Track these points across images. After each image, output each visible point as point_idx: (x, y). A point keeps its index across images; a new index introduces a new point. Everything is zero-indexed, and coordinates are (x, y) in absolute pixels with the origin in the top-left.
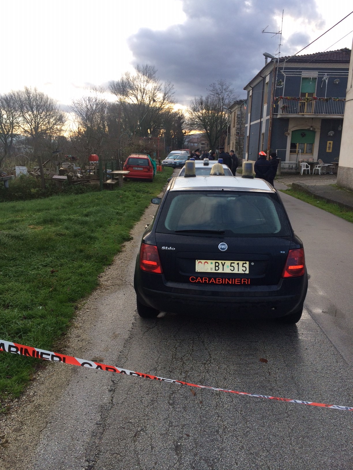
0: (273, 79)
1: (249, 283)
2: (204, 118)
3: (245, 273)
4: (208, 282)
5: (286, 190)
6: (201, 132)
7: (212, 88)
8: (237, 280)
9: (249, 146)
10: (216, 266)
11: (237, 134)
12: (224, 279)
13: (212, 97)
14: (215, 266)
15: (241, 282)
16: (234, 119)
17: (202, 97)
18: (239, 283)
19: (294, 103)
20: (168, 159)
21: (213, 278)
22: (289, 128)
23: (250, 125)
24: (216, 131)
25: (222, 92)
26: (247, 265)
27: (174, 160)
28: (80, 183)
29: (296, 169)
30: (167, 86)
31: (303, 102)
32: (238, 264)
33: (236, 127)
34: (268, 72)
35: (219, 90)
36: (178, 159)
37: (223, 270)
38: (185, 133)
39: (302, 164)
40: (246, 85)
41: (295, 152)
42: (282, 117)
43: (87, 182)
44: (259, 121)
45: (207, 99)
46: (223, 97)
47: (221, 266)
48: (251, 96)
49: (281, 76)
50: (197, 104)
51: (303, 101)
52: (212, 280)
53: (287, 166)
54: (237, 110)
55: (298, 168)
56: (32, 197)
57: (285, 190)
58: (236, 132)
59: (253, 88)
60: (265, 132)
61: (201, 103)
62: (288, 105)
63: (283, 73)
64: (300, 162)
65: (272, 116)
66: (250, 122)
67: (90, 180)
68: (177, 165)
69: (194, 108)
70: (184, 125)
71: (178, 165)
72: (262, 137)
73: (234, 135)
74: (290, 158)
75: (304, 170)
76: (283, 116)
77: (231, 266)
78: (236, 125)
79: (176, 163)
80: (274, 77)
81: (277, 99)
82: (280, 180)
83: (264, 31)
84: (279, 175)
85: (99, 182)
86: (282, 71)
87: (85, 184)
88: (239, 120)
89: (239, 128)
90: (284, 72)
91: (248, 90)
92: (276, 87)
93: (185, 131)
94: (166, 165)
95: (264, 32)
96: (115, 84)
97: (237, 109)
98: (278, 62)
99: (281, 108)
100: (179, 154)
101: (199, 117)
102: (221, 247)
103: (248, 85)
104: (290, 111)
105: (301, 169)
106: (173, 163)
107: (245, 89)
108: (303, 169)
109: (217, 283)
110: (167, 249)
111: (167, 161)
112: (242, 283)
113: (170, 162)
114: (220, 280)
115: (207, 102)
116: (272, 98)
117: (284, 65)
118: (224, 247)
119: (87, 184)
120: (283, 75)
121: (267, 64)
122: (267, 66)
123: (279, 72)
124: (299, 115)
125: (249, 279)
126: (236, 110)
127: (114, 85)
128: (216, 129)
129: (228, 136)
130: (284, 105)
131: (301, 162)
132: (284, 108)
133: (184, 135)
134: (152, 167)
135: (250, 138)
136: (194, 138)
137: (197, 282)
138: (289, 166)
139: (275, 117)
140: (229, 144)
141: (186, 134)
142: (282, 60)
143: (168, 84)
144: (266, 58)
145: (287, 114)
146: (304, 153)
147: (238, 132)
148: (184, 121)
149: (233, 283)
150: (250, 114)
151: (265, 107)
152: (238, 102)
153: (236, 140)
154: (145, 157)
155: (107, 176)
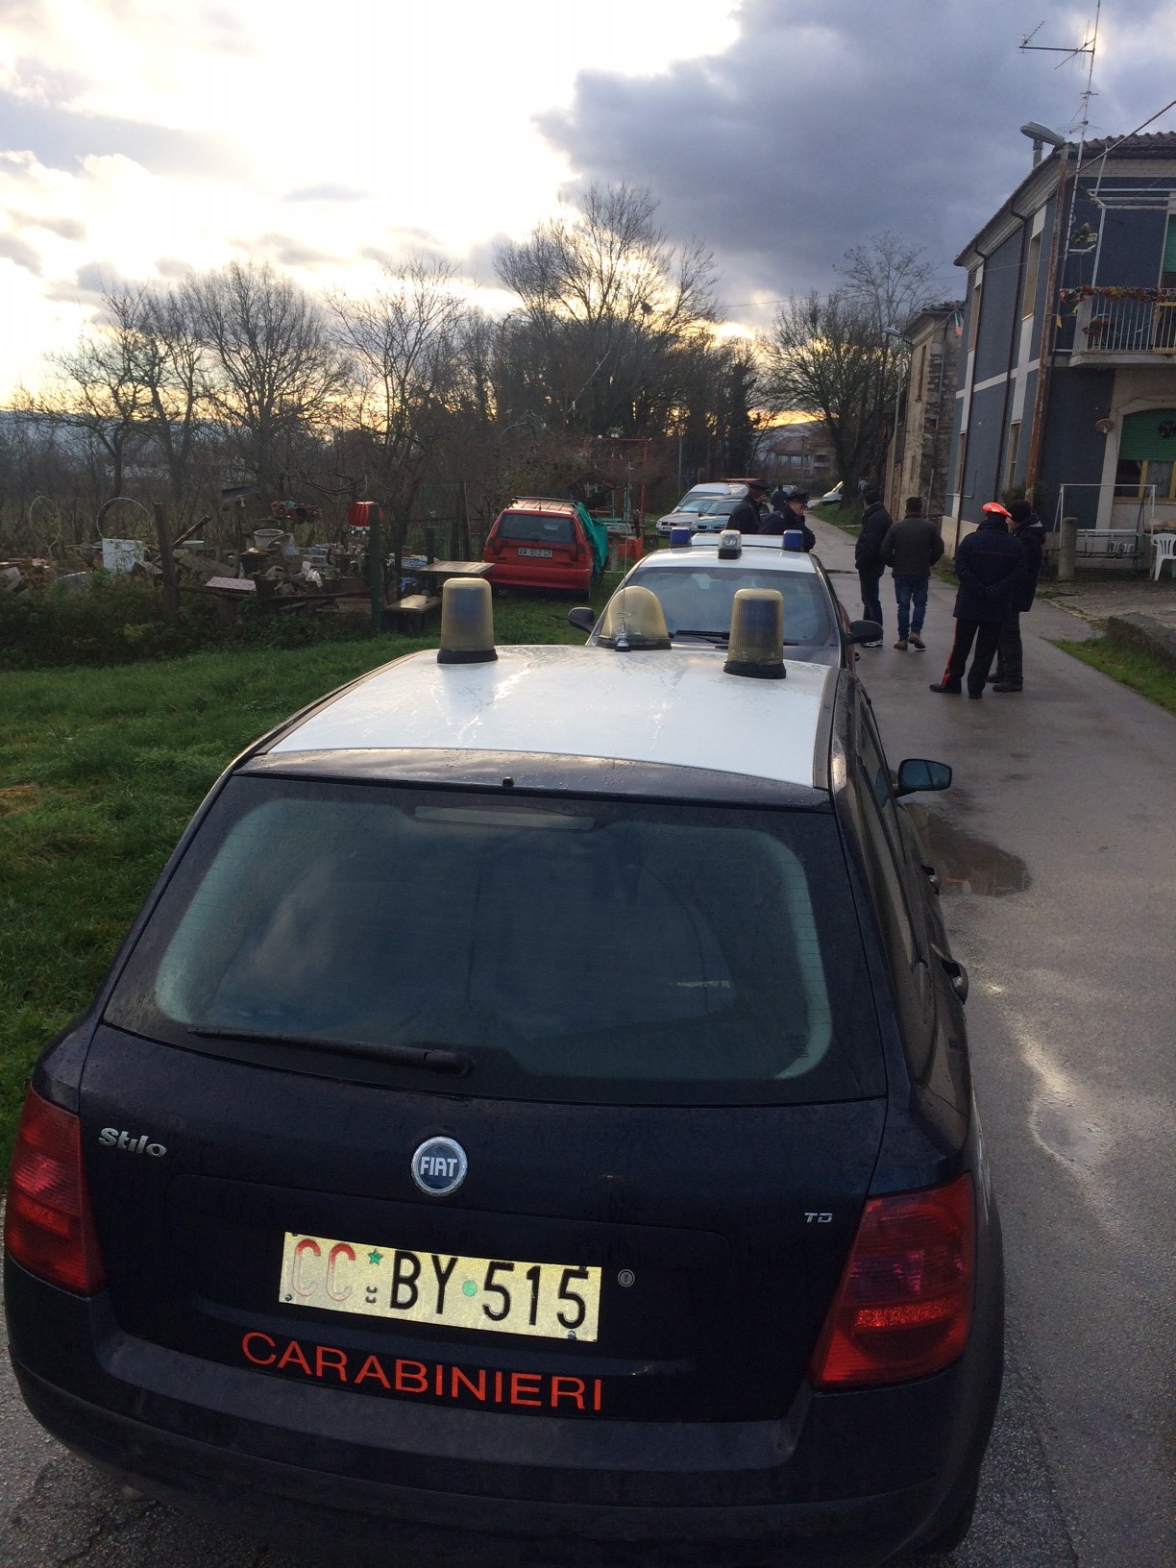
0: (1058, 221)
1: (597, 1407)
2: (821, 367)
3: (572, 1341)
4: (343, 1378)
5: (1085, 644)
6: (813, 419)
7: (852, 265)
8: (521, 1382)
9: (965, 468)
10: (398, 1280)
11: (928, 425)
12: (440, 1368)
13: (850, 295)
14: (390, 1280)
15: (545, 1394)
16: (922, 372)
17: (815, 294)
18: (531, 1403)
19: (1135, 309)
20: (678, 511)
21: (372, 1358)
22: (1114, 404)
23: (972, 393)
24: (862, 414)
25: (888, 277)
26: (590, 1286)
27: (700, 515)
28: (302, 607)
29: (1135, 558)
30: (692, 256)
31: (1169, 308)
32: (534, 1275)
33: (925, 399)
34: (1041, 196)
35: (877, 268)
36: (712, 514)
37: (440, 1310)
38: (758, 421)
39: (1158, 542)
40: (964, 247)
41: (1134, 493)
42: (1087, 361)
43: (325, 604)
44: (1002, 378)
45: (834, 301)
46: (890, 293)
47: (428, 1280)
48: (978, 288)
49: (1088, 211)
50: (797, 319)
51: (1170, 304)
52: (367, 1365)
53: (1101, 545)
54: (931, 338)
55: (1142, 554)
56: (130, 653)
57: (1079, 643)
58: (926, 418)
59: (986, 258)
60: (1021, 418)
61: (811, 316)
62: (1113, 316)
63: (1097, 199)
64: (1149, 532)
65: (1048, 360)
66: (973, 384)
67: (338, 597)
69: (788, 335)
70: (751, 395)
72: (1010, 436)
73: (916, 428)
74: (1112, 515)
75: (1165, 560)
76: (1091, 361)
77: (489, 1286)
78: (925, 392)
79: (706, 527)
80: (1060, 215)
81: (1069, 297)
82: (1068, 601)
83: (1026, 42)
84: (1066, 581)
85: (370, 605)
86: (1093, 193)
87: (319, 610)
88: (937, 374)
89: (936, 403)
90: (1100, 194)
91: (972, 264)
92: (1069, 253)
93: (758, 414)
95: (1027, 45)
96: (516, 252)
97: (930, 334)
98: (1080, 158)
99: (1085, 329)
100: (720, 497)
101: (803, 366)
102: (424, 1166)
103: (969, 247)
104: (1117, 340)
105: (1154, 559)
107: (958, 263)
108: (1160, 558)
109: (399, 1386)
110: (127, 1143)
111: (674, 520)
112: (554, 1403)
113: (684, 524)
114: (417, 1370)
115: (834, 314)
116: (1049, 294)
117: (1102, 170)
118: (444, 1167)
119: (326, 610)
120: (1096, 205)
121: (1040, 163)
122: (1040, 172)
123: (1081, 194)
124: (1152, 354)
125: (598, 1383)
126: (929, 342)
127: (511, 255)
128: (863, 406)
129: (898, 432)
130: (1095, 318)
131: (1156, 532)
132: (1094, 330)
133: (755, 427)
134: (587, 548)
135: (971, 441)
136: (789, 439)
137: (281, 1365)
138: (1111, 546)
139: (1060, 362)
140: (900, 460)
141: (761, 424)
142: (1093, 151)
143: (694, 251)
144: (1038, 148)
145: (1107, 351)
146: (1168, 497)
147: (933, 417)
148: (755, 381)
149: (499, 1399)
150: (973, 352)
151: (1027, 324)
152: (935, 310)
153: (924, 446)
154: (565, 510)
155: (400, 582)
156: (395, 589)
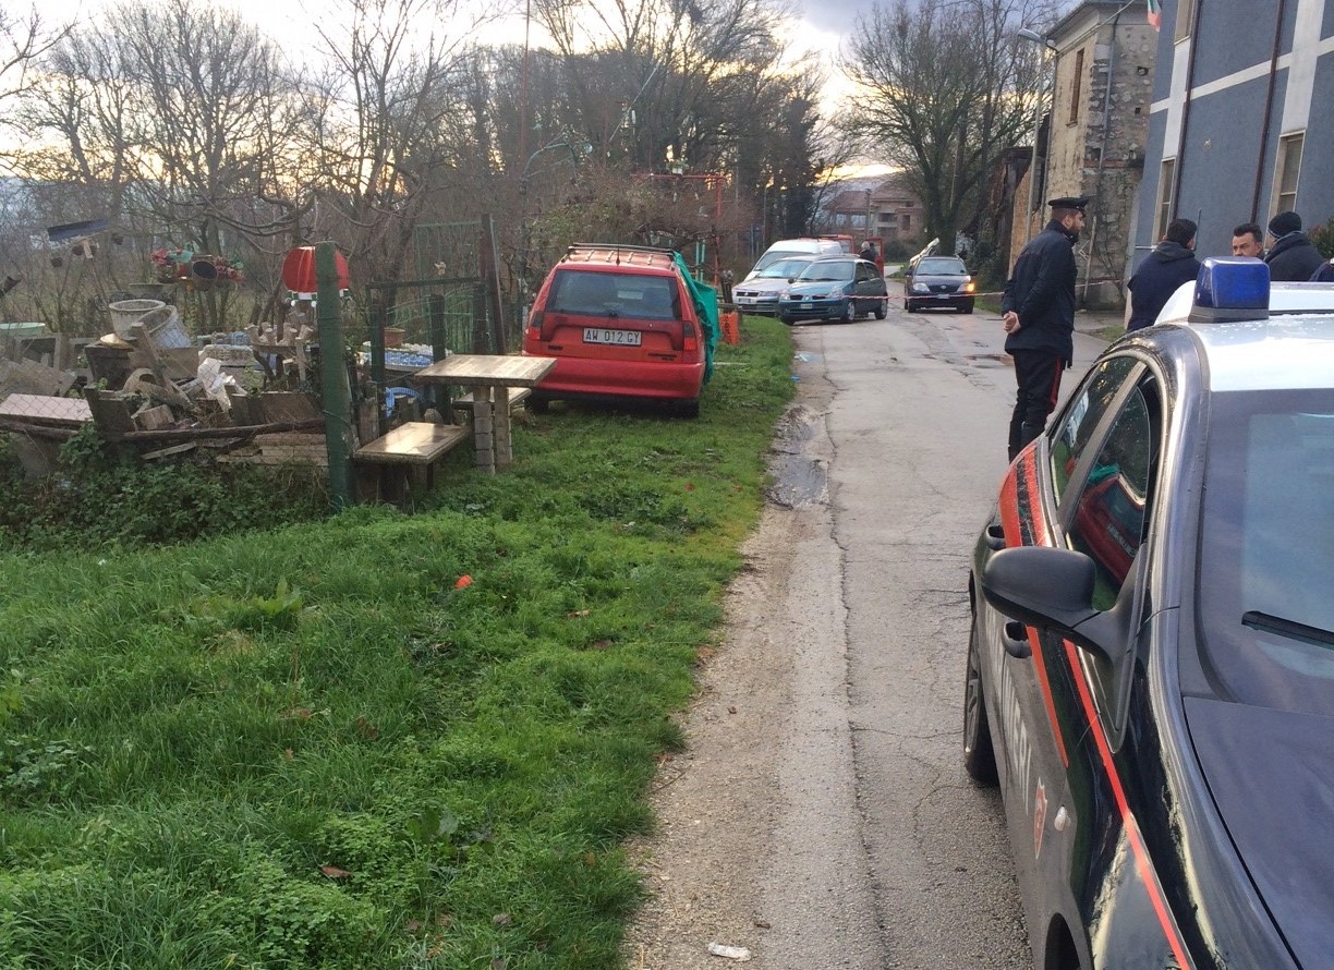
9: (1175, 209)
16: (1076, 86)
20: (757, 277)
23: (1188, 103)
24: (961, 153)
27: (791, 282)
28: (191, 452)
33: (1085, 121)
36: (806, 280)
43: (235, 446)
44: (1264, 68)
54: (1095, 38)
58: (1087, 147)
60: (1306, 125)
66: (1191, 85)
67: (260, 432)
68: (803, 307)
70: (814, 136)
71: (810, 307)
72: (1279, 156)
73: (1069, 161)
78: (1083, 112)
79: (800, 297)
85: (323, 448)
87: (221, 459)
88: (1102, 87)
89: (1105, 125)
94: (749, 310)
97: (1093, 32)
106: (786, 298)
111: (756, 290)
113: (768, 293)
119: (238, 457)
126: (1089, 43)
134: (697, 328)
135: (1186, 169)
140: (1037, 207)
147: (1099, 144)
150: (1188, 42)
153: (1083, 186)
154: (656, 264)
155: (382, 399)
156: (375, 414)
